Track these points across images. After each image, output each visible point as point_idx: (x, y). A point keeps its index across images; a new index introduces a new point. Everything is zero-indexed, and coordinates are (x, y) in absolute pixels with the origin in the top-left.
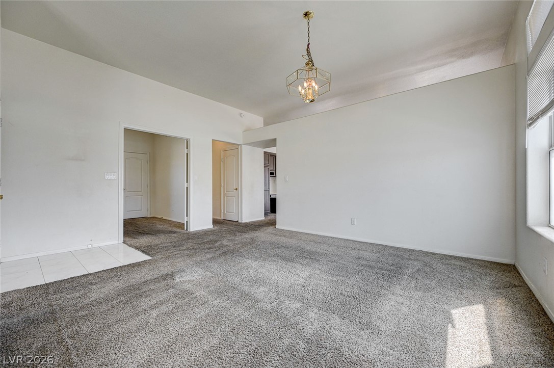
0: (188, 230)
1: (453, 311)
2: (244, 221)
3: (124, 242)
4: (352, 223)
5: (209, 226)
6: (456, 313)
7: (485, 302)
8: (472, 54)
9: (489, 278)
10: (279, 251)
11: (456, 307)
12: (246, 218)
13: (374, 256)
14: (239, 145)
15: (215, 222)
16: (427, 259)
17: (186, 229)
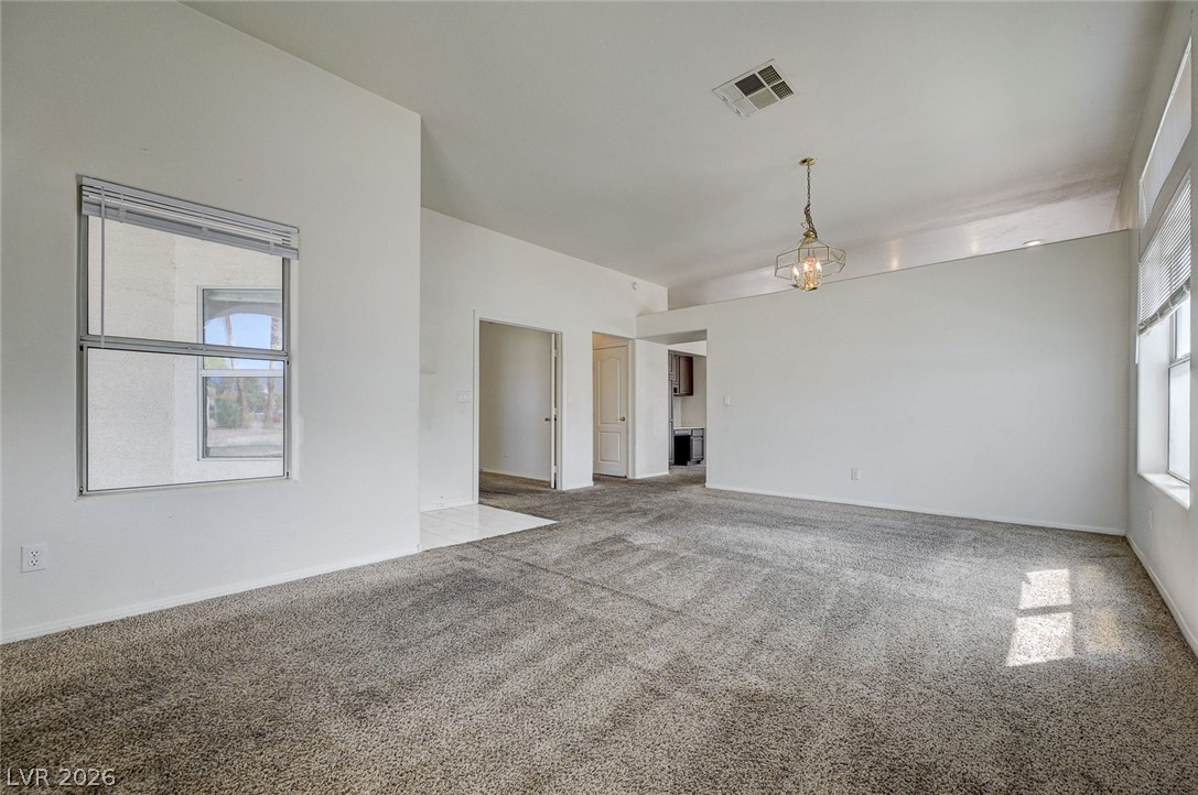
0: (558, 488)
1: (1029, 574)
2: (638, 477)
3: (480, 503)
4: (853, 476)
5: (589, 483)
6: (1032, 575)
7: (1070, 567)
8: (1063, 198)
9: (1081, 548)
10: (744, 516)
11: (1031, 571)
12: (641, 474)
13: (902, 524)
14: (629, 339)
15: (597, 478)
16: (986, 529)
17: (553, 486)
